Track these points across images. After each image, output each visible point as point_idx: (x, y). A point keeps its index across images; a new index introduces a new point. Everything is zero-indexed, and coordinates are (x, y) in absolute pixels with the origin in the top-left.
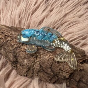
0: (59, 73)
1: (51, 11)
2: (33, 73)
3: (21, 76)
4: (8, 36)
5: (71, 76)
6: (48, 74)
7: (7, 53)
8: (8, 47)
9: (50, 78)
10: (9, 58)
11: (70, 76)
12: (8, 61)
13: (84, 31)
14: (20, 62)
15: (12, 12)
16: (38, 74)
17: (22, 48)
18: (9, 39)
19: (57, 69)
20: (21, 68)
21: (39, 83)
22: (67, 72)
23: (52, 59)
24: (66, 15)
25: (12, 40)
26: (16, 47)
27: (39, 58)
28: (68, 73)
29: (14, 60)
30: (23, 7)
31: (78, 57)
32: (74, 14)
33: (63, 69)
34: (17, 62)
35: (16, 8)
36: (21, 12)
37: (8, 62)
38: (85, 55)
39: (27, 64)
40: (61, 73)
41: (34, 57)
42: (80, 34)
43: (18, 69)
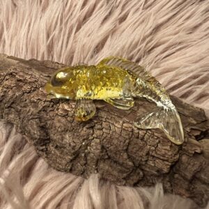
0: (146, 161)
2: (85, 164)
3: (59, 171)
4: (25, 81)
5: (174, 169)
7: (25, 121)
8: (25, 107)
9: (125, 175)
10: (29, 133)
11: (172, 167)
12: (27, 138)
13: (202, 63)
14: (55, 141)
16: (96, 165)
17: (58, 109)
18: (27, 88)
19: (141, 154)
20: (59, 154)
21: (100, 186)
22: (163, 160)
23: (130, 130)
24: (157, 28)
25: (34, 91)
26: (44, 107)
27: (98, 129)
28: (167, 161)
29: (40, 136)
30: (56, 12)
32: (176, 25)
33: (156, 153)
34: (49, 139)
35: (39, 16)
36: (51, 26)
37: (26, 142)
38: (206, 121)
40: (151, 163)
41: (87, 128)
42: (192, 71)
43: (51, 155)
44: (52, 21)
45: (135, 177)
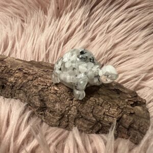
0: (104, 118)
1: (93, 39)
2: (68, 122)
3: (52, 126)
4: (29, 74)
6: (89, 120)
7: (30, 97)
8: (29, 89)
9: (91, 126)
10: (33, 104)
11: (118, 121)
13: (141, 69)
14: (50, 108)
16: (74, 122)
17: (51, 90)
18: (30, 78)
19: (100, 114)
20: (52, 116)
22: (113, 117)
23: (94, 100)
24: (115, 46)
25: (35, 79)
26: (42, 89)
27: (75, 101)
31: (128, 98)
33: (109, 113)
34: (46, 107)
38: (137, 96)
40: (106, 119)
41: (69, 100)
43: (47, 117)
44: (49, 38)
45: (97, 128)
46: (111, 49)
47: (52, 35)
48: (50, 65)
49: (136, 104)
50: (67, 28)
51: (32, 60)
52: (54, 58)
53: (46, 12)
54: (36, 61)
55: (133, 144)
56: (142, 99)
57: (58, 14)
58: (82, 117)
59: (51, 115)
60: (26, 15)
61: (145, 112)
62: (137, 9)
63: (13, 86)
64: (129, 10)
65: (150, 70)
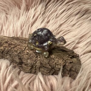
1: (48, 22)
6: (47, 68)
15: (14, 24)
39: (31, 63)
46: (58, 27)
47: (24, 21)
48: (24, 39)
49: (73, 57)
50: (33, 17)
51: (13, 36)
52: (26, 34)
53: (20, 8)
54: (16, 36)
55: (72, 79)
56: (76, 54)
57: (27, 9)
58: (43, 66)
59: (26, 67)
60: (9, 10)
61: (78, 61)
62: (72, 4)
63: (3, 52)
64: (68, 5)
65: (81, 37)
